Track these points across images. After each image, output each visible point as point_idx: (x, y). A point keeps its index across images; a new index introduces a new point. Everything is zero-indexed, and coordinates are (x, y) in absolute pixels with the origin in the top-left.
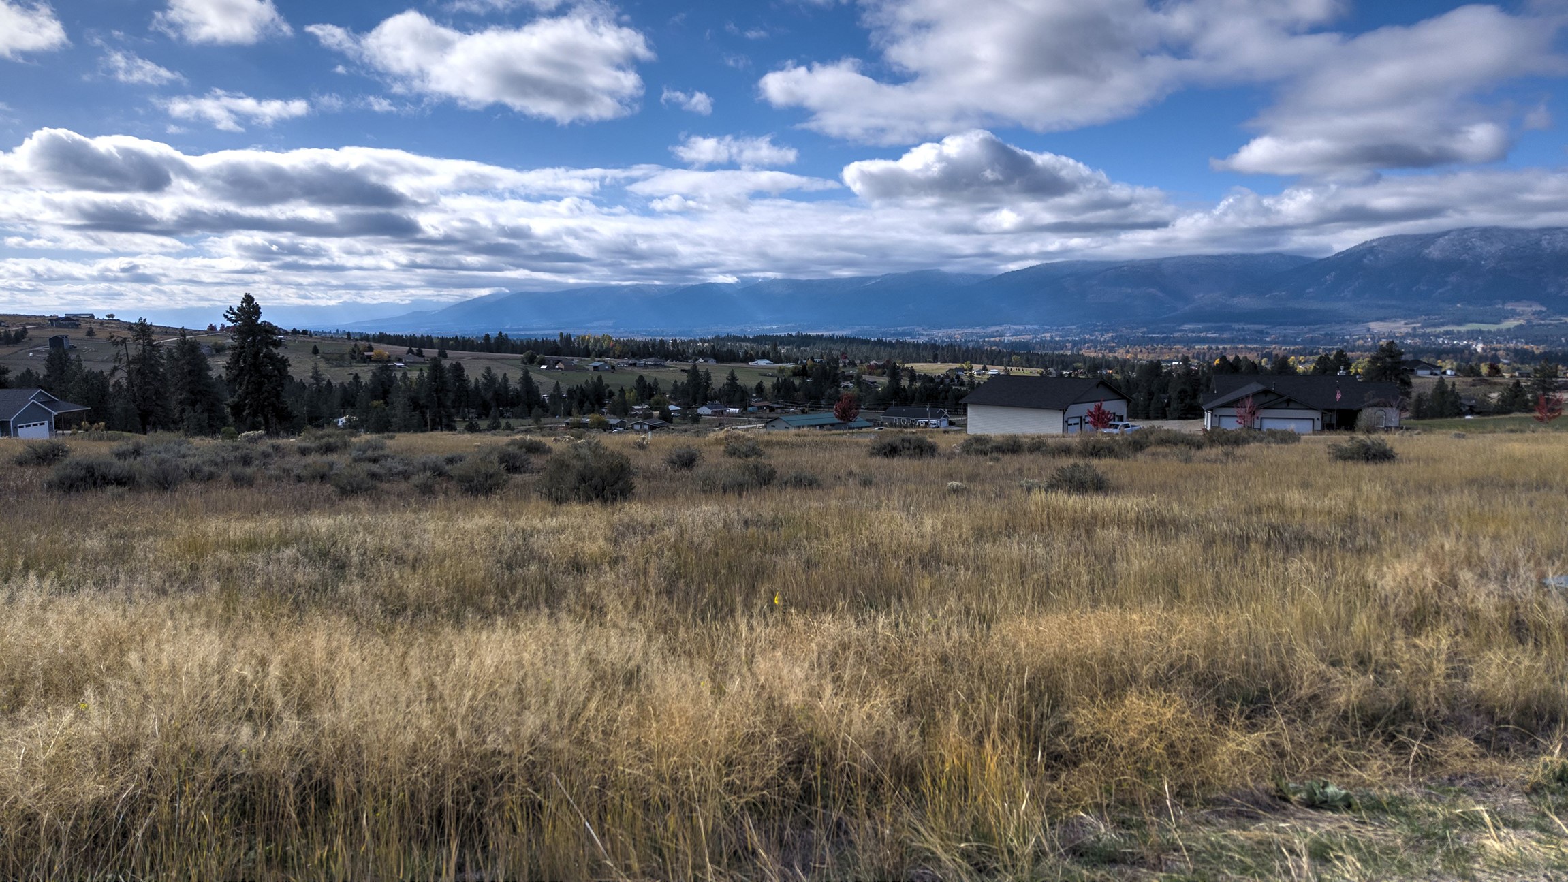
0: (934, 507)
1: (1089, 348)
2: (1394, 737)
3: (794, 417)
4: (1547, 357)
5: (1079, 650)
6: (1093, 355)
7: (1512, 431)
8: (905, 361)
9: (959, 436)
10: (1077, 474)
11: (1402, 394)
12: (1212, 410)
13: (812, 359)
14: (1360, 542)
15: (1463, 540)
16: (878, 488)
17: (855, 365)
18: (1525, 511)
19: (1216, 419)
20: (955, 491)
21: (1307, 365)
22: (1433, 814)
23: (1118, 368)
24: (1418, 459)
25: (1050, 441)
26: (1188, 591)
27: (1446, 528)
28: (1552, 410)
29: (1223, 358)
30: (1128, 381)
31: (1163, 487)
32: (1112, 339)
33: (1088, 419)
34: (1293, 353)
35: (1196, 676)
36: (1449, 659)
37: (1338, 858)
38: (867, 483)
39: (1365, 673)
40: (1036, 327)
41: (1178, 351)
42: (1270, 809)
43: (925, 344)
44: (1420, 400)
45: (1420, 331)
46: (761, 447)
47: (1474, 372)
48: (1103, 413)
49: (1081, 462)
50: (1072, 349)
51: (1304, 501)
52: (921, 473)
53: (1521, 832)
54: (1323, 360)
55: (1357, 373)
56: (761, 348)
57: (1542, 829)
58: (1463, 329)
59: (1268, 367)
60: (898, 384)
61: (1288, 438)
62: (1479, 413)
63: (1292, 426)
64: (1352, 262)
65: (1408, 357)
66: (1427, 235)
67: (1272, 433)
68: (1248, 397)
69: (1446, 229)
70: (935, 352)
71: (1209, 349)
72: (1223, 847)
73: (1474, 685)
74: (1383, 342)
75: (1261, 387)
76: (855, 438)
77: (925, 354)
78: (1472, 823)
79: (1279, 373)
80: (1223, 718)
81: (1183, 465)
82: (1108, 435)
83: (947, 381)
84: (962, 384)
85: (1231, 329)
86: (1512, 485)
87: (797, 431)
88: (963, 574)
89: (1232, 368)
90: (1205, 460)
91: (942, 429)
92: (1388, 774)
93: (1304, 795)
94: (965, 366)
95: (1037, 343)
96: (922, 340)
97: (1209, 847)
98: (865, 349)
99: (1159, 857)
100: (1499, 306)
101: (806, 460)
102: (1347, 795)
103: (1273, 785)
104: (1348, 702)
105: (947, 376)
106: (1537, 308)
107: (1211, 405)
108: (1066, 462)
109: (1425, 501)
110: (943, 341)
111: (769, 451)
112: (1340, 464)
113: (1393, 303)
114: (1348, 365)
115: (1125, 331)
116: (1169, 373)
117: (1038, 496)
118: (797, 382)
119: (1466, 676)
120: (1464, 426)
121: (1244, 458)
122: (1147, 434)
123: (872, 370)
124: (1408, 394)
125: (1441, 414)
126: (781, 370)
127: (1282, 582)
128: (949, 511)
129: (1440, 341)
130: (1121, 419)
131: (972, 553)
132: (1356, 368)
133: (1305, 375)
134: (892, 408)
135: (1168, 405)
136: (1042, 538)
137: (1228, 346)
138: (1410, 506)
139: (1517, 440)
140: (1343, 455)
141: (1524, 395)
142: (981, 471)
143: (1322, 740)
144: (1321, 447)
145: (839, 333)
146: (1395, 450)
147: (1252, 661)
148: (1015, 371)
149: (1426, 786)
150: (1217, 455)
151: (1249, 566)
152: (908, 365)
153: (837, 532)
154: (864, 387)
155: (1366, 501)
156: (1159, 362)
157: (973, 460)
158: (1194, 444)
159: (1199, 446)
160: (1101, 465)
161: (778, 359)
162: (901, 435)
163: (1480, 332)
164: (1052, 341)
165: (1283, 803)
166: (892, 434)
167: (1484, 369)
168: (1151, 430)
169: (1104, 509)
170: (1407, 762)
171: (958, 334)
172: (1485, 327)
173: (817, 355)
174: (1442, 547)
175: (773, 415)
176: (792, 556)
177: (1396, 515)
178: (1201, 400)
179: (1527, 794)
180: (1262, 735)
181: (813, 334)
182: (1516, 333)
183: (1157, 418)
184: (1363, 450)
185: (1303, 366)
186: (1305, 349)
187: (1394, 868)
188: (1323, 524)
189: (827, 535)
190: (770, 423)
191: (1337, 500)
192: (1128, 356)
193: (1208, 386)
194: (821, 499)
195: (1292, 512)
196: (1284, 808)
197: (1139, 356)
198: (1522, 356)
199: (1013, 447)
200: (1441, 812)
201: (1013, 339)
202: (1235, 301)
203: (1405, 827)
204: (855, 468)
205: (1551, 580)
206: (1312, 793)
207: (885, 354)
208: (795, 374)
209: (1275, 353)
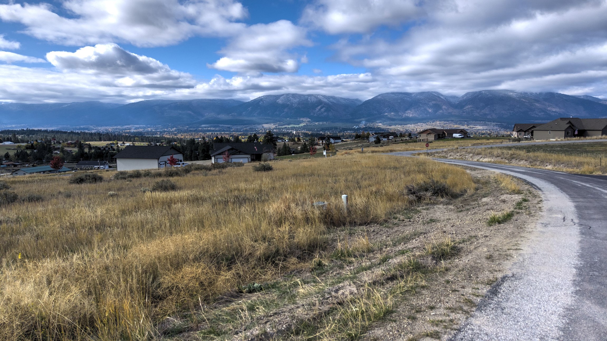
0: (102, 203)
1: (167, 134)
2: (275, 262)
3: (29, 169)
4: (312, 135)
5: (165, 253)
6: (168, 137)
7: (304, 158)
8: (85, 141)
9: (113, 172)
10: (164, 184)
11: (274, 148)
12: (214, 156)
13: (36, 141)
14: (263, 198)
15: (292, 194)
16: (74, 198)
17: (60, 143)
18: (308, 183)
19: (216, 159)
20: (112, 196)
21: (245, 139)
22: (286, 285)
23: (179, 142)
24: (279, 169)
25: (153, 171)
26: (207, 223)
27: (287, 191)
28: (314, 151)
29: (217, 137)
30: (183, 147)
31: (197, 185)
32: (176, 131)
33: (168, 162)
34: (240, 135)
35: (210, 254)
36: (289, 233)
37: (258, 308)
38: (69, 196)
39: (265, 242)
40: (144, 126)
41: (201, 135)
42: (237, 297)
43: (95, 133)
44: (279, 150)
45: (278, 127)
46: (9, 184)
47: (293, 140)
48: (174, 159)
49: (165, 179)
50: (160, 135)
51: (246, 186)
52: (96, 189)
53: (309, 284)
54: (250, 137)
55: (260, 142)
56: (6, 136)
57: (314, 282)
58: (290, 126)
59: (233, 140)
60: (83, 151)
61: (240, 165)
62: (296, 153)
63: (241, 161)
64: (256, 103)
65: (275, 136)
66: (278, 95)
67: (235, 163)
68: (226, 151)
69: (283, 94)
70: (100, 136)
71: (212, 134)
72: (220, 315)
73: (296, 240)
74: (267, 131)
75: (230, 147)
76: (61, 176)
77: (95, 137)
78: (296, 285)
79: (236, 142)
80: (219, 269)
81: (204, 177)
82: (176, 167)
83: (107, 149)
84: (114, 150)
85: (218, 127)
86: (305, 175)
87: (30, 175)
88: (116, 230)
89: (220, 141)
90: (212, 175)
91: (105, 170)
92: (273, 275)
93: (247, 289)
94: (114, 142)
95: (145, 132)
96: (93, 132)
97: (215, 317)
98: (64, 136)
99: (197, 326)
100: (299, 119)
101: (34, 189)
102: (261, 285)
103: (237, 288)
104: (260, 253)
105: (107, 147)
106: (309, 120)
107: (214, 154)
108: (159, 180)
109: (281, 183)
110: (103, 132)
111: (13, 186)
112: (256, 172)
113: (269, 118)
114: (257, 139)
115: (180, 128)
116: (198, 143)
117: (148, 194)
118: (29, 152)
119: (294, 238)
120: (292, 158)
121: (226, 173)
122: (190, 166)
123: (69, 145)
124: (276, 148)
125: (285, 154)
126: (19, 147)
127: (238, 216)
128: (109, 204)
129: (284, 130)
130: (181, 161)
131: (120, 221)
132: (260, 140)
133: (244, 142)
134: (81, 162)
135: (199, 155)
136: (150, 211)
137: (218, 133)
138: (277, 185)
139: (306, 161)
140: (258, 170)
141: (307, 147)
142: (124, 186)
143: (253, 268)
144: (251, 167)
145: (50, 129)
146: (273, 167)
147: (229, 245)
148: (137, 144)
149: (284, 276)
150: (216, 172)
151: (228, 212)
152: (88, 143)
153: (52, 220)
154: (66, 153)
155: (265, 184)
156: (194, 139)
157: (120, 182)
158: (208, 169)
159: (210, 170)
160: (173, 180)
161: (17, 141)
162: (85, 173)
163: (294, 127)
164: (151, 131)
165: (241, 294)
166: (80, 173)
167: (296, 139)
168: (192, 165)
169: (175, 197)
170: (278, 270)
171: (110, 129)
172: (296, 126)
173: (39, 139)
174: (286, 197)
175: (16, 168)
176: (28, 234)
177: (273, 188)
178: (210, 153)
179: (311, 272)
180: (233, 271)
181: (36, 129)
182: (304, 128)
183: (195, 160)
184: (263, 167)
185: (244, 139)
186: (244, 133)
187: (274, 307)
188: (252, 193)
189: (47, 222)
190: (14, 172)
191: (256, 185)
192: (182, 137)
193: (212, 148)
194: (43, 206)
195: (242, 190)
196: (241, 295)
197: (186, 137)
198: (306, 135)
199: (137, 175)
200: (288, 284)
201: (135, 131)
202: (220, 116)
203: (278, 292)
204: (62, 190)
205: (315, 204)
206: (250, 288)
207: (75, 137)
208: (27, 148)
209: (234, 135)
